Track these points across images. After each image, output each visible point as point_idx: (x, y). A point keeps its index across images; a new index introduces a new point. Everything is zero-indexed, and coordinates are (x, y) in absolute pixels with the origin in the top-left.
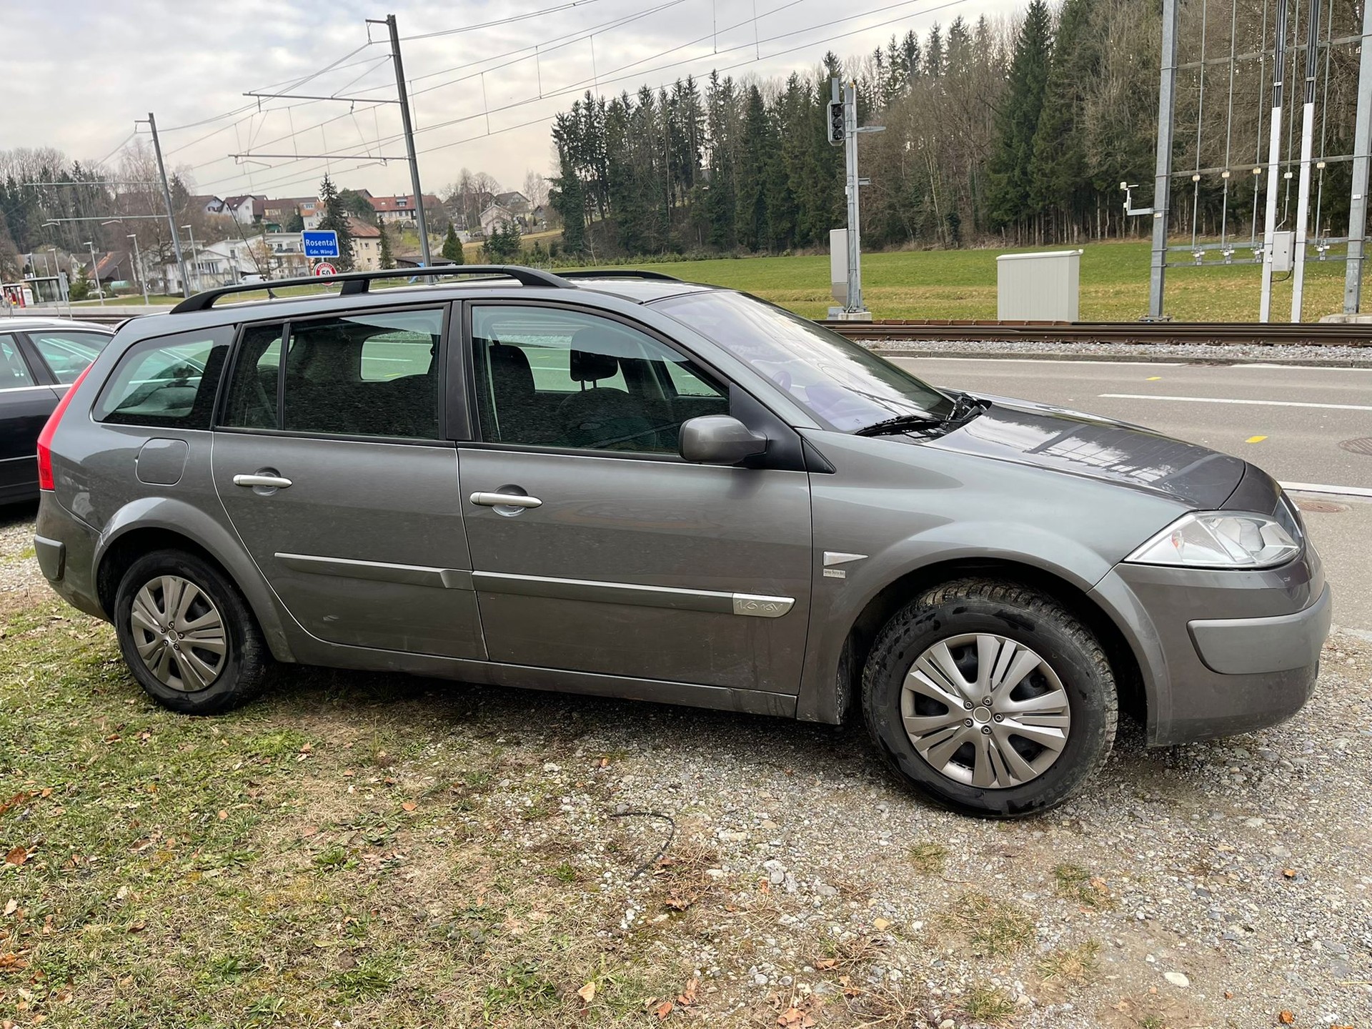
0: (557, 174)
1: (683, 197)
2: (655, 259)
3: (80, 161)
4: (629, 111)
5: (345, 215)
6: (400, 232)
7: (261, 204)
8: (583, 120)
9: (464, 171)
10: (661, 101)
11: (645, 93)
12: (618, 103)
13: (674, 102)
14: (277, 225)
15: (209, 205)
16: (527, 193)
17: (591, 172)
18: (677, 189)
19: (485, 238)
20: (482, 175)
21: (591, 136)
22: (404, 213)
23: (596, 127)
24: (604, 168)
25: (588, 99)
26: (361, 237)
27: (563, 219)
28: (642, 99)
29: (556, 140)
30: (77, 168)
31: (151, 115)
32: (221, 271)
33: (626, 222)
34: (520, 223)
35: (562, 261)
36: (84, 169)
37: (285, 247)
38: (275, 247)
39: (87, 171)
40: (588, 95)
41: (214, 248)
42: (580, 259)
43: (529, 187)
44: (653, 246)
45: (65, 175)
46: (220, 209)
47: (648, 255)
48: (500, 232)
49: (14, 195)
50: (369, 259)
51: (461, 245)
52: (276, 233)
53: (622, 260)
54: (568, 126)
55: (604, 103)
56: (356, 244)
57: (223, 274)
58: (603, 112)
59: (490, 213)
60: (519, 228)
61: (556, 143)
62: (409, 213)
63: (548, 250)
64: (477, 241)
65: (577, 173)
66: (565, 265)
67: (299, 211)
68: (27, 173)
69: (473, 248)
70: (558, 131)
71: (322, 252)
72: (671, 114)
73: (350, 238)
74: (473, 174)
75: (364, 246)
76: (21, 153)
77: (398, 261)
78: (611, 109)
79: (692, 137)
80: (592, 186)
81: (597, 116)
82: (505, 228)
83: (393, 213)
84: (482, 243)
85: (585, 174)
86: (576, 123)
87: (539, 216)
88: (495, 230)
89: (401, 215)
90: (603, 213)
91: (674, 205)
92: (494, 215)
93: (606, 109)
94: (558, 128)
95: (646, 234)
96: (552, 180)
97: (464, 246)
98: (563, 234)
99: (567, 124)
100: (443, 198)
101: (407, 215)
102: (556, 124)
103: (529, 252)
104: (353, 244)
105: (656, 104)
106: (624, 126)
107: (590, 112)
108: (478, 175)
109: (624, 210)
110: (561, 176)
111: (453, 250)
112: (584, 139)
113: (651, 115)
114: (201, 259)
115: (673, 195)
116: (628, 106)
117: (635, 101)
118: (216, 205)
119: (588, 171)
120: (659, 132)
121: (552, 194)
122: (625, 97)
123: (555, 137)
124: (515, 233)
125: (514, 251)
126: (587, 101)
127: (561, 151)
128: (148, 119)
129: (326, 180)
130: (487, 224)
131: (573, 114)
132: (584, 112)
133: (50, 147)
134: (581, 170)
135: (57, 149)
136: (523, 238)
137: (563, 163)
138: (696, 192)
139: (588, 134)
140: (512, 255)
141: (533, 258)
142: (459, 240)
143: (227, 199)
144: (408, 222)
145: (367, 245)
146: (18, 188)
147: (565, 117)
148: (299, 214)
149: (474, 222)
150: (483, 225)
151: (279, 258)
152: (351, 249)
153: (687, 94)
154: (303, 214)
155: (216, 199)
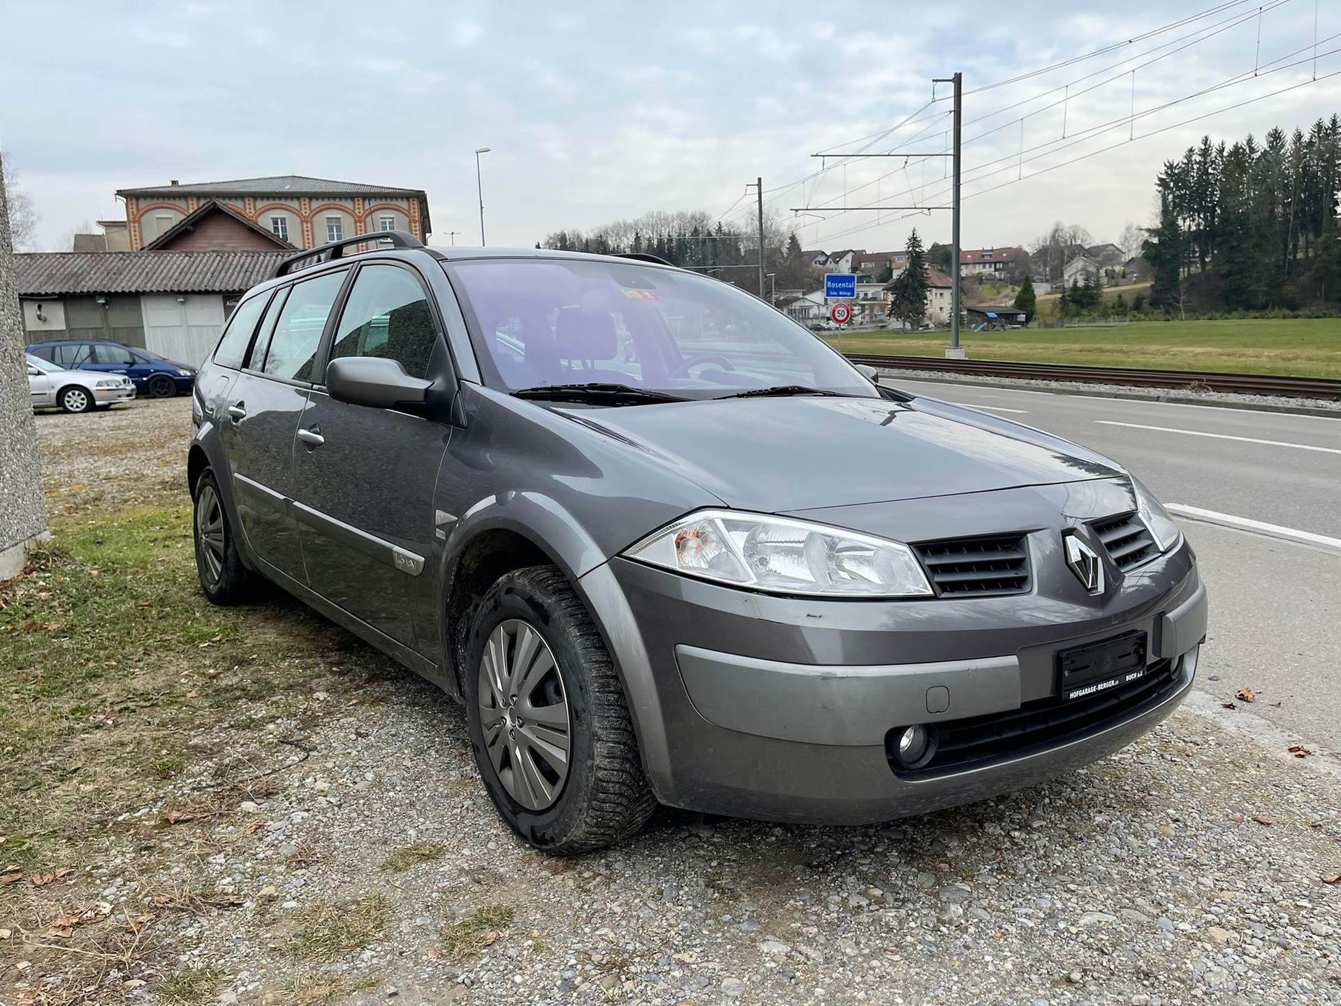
0: (1156, 223)
1: (1307, 248)
2: (1257, 315)
3: (722, 222)
4: (1252, 155)
5: (926, 266)
6: (980, 284)
7: (859, 258)
8: (1195, 166)
9: (1057, 224)
10: (1295, 143)
11: (1276, 136)
12: (1241, 147)
13: (1311, 144)
14: (870, 277)
15: (817, 259)
16: (1123, 244)
17: (1196, 222)
18: (1301, 241)
19: (1064, 290)
20: (1075, 228)
21: (1204, 182)
22: (987, 266)
23: (1210, 174)
24: (1213, 216)
25: (1205, 144)
26: (937, 287)
27: (1155, 270)
28: (1271, 142)
29: (1160, 189)
30: (720, 228)
31: (760, 180)
32: (811, 316)
33: (1230, 275)
34: (1107, 275)
35: (1146, 315)
36: (726, 229)
37: (869, 296)
38: (862, 296)
39: (727, 231)
40: (1206, 141)
41: (809, 297)
42: (1168, 312)
43: (1126, 239)
44: (1261, 300)
45: (709, 234)
46: (825, 263)
47: (1251, 311)
48: (1081, 284)
49: (670, 249)
50: (941, 309)
51: (1035, 296)
52: (865, 283)
53: (1218, 315)
54: (1176, 174)
55: (1224, 149)
56: (931, 294)
57: (812, 319)
58: (1222, 157)
59: (1075, 265)
60: (1104, 280)
61: (1160, 192)
62: (993, 266)
63: (1130, 303)
64: (1057, 293)
65: (1180, 222)
66: (1147, 318)
67: (890, 264)
68: (682, 232)
69: (1050, 300)
70: (1164, 180)
71: (841, 293)
72: (1306, 157)
73: (926, 288)
74: (1067, 226)
75: (938, 295)
76: (681, 216)
77: (968, 310)
78: (1231, 154)
79: (1328, 182)
80: (1196, 236)
81: (1213, 162)
82: (1086, 280)
83: (977, 266)
84: (1060, 296)
85: (1186, 224)
86: (1186, 171)
87: (1133, 268)
88: (1076, 282)
89: (984, 267)
90: (1203, 263)
91: (1295, 256)
92: (1080, 267)
93: (1225, 154)
94: (1164, 177)
95: (1254, 287)
96: (1148, 230)
97: (1038, 299)
98: (1153, 286)
99: (1176, 171)
100: (1030, 250)
101: (990, 267)
102: (1163, 172)
103: (1110, 304)
104: (928, 293)
105: (1287, 146)
106: (1244, 171)
107: (1205, 159)
108: (1070, 228)
109: (1230, 261)
110: (1160, 226)
111: (1026, 301)
112: (1194, 186)
113: (1279, 160)
114: (796, 305)
115: (1295, 246)
116: (1252, 150)
117: (1262, 144)
118: (822, 259)
119: (1193, 220)
120: (1287, 177)
121: (1146, 244)
122: (1250, 141)
123: (1159, 185)
124: (1098, 286)
125: (1094, 304)
126: (1203, 147)
127: (1164, 199)
128: (757, 183)
129: (914, 234)
130: (1070, 277)
131: (1185, 161)
132: (1198, 158)
133: (702, 211)
134: (1184, 219)
135: (707, 212)
136: (1105, 290)
137: (1165, 212)
138: (1324, 242)
139: (1198, 182)
140: (1090, 308)
141: (1114, 311)
142: (1033, 291)
143: (832, 253)
144: (991, 274)
145: (941, 294)
146: (674, 244)
147: (1175, 165)
148: (890, 267)
149: (1057, 274)
150: (1066, 277)
151: (863, 306)
152: (926, 298)
153: (1328, 135)
154: (893, 266)
155: (823, 253)
